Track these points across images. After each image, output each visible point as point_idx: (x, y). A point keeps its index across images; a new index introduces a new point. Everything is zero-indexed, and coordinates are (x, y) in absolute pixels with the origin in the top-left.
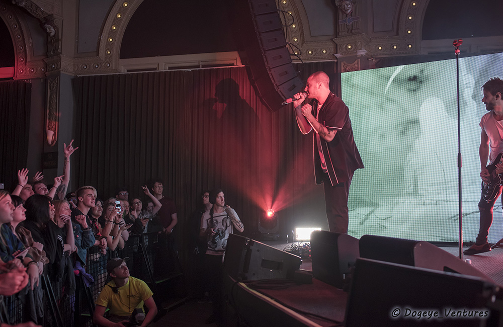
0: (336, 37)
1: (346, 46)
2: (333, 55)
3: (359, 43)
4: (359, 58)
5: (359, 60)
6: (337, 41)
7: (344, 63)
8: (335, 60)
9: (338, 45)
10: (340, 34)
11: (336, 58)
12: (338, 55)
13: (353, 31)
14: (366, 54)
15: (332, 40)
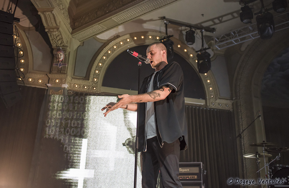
0: (50, 73)
1: (55, 80)
2: (46, 84)
3: (64, 80)
4: (62, 89)
5: (62, 90)
6: (50, 76)
7: (52, 91)
8: (47, 88)
9: (50, 78)
10: (53, 72)
11: (47, 87)
12: (49, 85)
13: (62, 72)
14: (68, 87)
15: (47, 75)
